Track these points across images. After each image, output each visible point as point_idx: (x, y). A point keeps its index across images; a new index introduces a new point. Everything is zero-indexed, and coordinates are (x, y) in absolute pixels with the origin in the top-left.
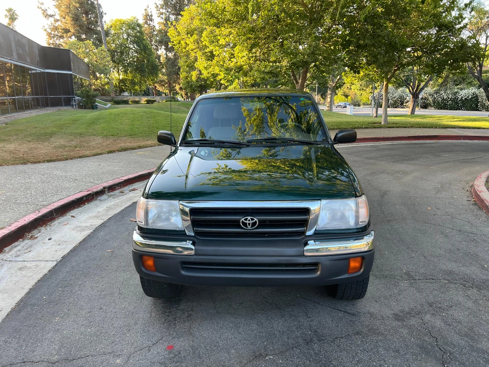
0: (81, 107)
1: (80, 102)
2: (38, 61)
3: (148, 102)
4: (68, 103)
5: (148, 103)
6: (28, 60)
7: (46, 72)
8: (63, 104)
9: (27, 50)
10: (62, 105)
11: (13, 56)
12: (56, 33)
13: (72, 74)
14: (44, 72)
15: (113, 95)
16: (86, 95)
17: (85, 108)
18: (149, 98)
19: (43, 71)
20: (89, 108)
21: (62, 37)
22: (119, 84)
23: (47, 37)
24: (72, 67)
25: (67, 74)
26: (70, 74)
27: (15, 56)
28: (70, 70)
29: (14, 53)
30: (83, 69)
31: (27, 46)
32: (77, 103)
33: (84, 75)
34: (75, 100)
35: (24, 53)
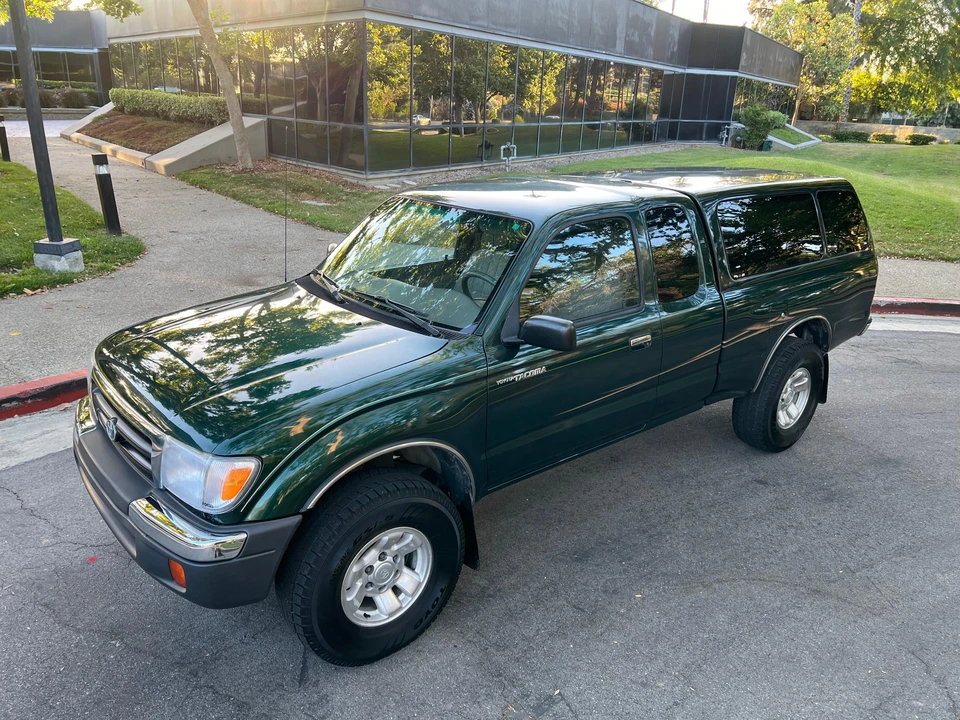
0: (737, 144)
1: (738, 132)
2: (673, 53)
3: (917, 140)
4: (714, 134)
5: (913, 143)
6: (650, 51)
7: (688, 74)
8: (704, 137)
9: (652, 34)
10: (701, 139)
11: (614, 46)
13: (736, 77)
14: (682, 74)
15: (843, 120)
16: (752, 119)
17: (744, 147)
18: (922, 131)
19: (680, 71)
20: (752, 148)
22: (875, 95)
24: (743, 62)
25: (727, 77)
26: (733, 77)
27: (620, 46)
28: (736, 68)
29: (618, 42)
30: (780, 63)
31: (654, 26)
32: (731, 135)
33: (778, 76)
34: (728, 130)
35: (644, 39)
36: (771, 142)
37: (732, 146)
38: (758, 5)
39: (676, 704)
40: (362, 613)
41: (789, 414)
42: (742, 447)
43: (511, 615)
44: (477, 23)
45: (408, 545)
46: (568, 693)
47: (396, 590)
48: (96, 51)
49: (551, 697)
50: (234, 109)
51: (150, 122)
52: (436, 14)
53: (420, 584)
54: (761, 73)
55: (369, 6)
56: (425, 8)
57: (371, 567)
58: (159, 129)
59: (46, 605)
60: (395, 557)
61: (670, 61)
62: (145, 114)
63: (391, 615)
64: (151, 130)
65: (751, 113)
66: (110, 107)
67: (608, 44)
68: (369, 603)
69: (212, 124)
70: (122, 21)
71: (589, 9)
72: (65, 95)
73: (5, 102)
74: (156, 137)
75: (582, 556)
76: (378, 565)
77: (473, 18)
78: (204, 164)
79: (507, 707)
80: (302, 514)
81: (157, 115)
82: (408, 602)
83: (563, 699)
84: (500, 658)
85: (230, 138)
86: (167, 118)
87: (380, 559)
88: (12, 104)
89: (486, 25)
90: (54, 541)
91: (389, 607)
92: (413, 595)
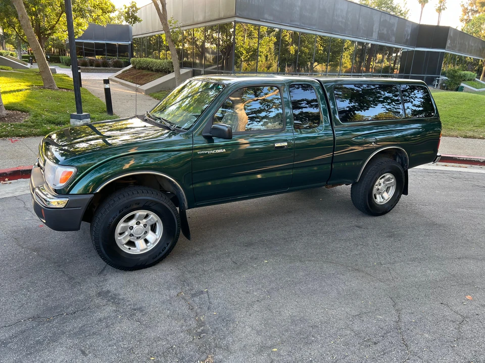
0: (443, 88)
1: (444, 81)
2: (407, 39)
4: (430, 82)
6: (393, 38)
7: (416, 51)
9: (395, 30)
11: (372, 35)
12: (474, 6)
13: (444, 52)
14: (413, 51)
16: (452, 74)
17: (447, 89)
19: (411, 49)
20: (452, 90)
21: (477, 12)
23: (462, 13)
24: (448, 44)
25: (439, 52)
26: (442, 52)
27: (375, 36)
28: (444, 48)
29: (374, 34)
30: (472, 46)
31: (396, 25)
32: (440, 82)
33: (471, 53)
34: (438, 80)
35: (390, 32)
36: (463, 87)
37: (440, 89)
38: (465, 17)
39: (258, 301)
40: (128, 247)
41: (383, 197)
42: (359, 212)
43: (203, 262)
44: (294, 23)
45: (150, 220)
46: (211, 291)
47: (146, 241)
48: (130, 43)
49: (202, 291)
50: (176, 65)
51: (145, 72)
52: (272, 19)
53: (157, 239)
54: (459, 51)
55: (238, 15)
56: (266, 16)
57: (133, 227)
58: (147, 75)
59: (16, 239)
60: (145, 226)
61: (406, 43)
62: (143, 69)
63: (141, 251)
64: (144, 75)
65: (452, 71)
66: (131, 66)
67: (369, 35)
68: (131, 244)
69: (169, 72)
70: (132, 25)
71: (358, 17)
72: (114, 62)
73: (89, 64)
74: (145, 78)
75: (249, 244)
76: (135, 226)
77: (291, 21)
78: (162, 90)
79: (180, 293)
80: (94, 194)
81: (148, 69)
82: (151, 247)
83: (207, 293)
84: (188, 276)
85: (174, 78)
86: (152, 70)
87: (137, 224)
88: (92, 65)
89: (299, 24)
90: (30, 219)
91: (141, 247)
92: (153, 244)
